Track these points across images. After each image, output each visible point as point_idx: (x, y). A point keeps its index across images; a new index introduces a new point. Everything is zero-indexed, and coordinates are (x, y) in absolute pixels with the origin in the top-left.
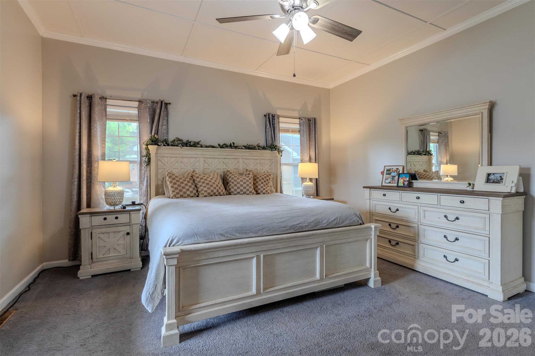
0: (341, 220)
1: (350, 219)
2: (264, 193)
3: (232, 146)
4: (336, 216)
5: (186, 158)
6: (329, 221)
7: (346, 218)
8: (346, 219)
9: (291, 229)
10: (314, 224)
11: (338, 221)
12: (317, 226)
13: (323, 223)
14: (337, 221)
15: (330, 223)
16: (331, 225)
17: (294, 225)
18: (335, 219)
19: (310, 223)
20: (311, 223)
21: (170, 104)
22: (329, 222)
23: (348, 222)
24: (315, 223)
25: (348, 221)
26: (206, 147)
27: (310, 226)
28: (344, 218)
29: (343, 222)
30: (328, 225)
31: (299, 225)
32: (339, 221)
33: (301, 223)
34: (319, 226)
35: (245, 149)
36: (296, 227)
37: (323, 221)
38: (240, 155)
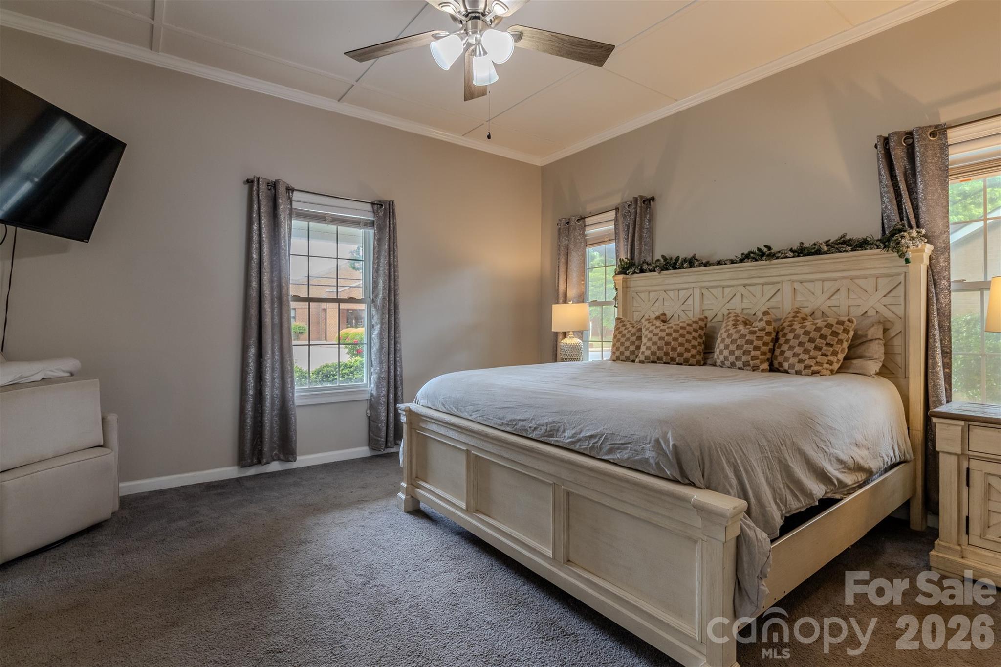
0: (607, 443)
1: (635, 451)
2: (798, 373)
3: (764, 254)
4: (598, 431)
5: (672, 290)
6: (578, 436)
7: (622, 444)
8: (623, 446)
9: (509, 425)
10: (546, 430)
11: (599, 444)
12: (552, 436)
13: (564, 435)
14: (597, 442)
15: (579, 440)
16: (580, 446)
17: (514, 420)
18: (591, 437)
19: (539, 425)
20: (543, 425)
21: (653, 199)
22: (576, 438)
23: (626, 456)
24: (549, 429)
25: (627, 453)
26: (719, 263)
27: (539, 432)
28: (618, 442)
29: (610, 451)
30: (572, 443)
31: (521, 423)
32: (601, 444)
33: (526, 420)
34: (556, 439)
35: (793, 257)
36: (516, 425)
37: (566, 432)
38: (782, 273)
